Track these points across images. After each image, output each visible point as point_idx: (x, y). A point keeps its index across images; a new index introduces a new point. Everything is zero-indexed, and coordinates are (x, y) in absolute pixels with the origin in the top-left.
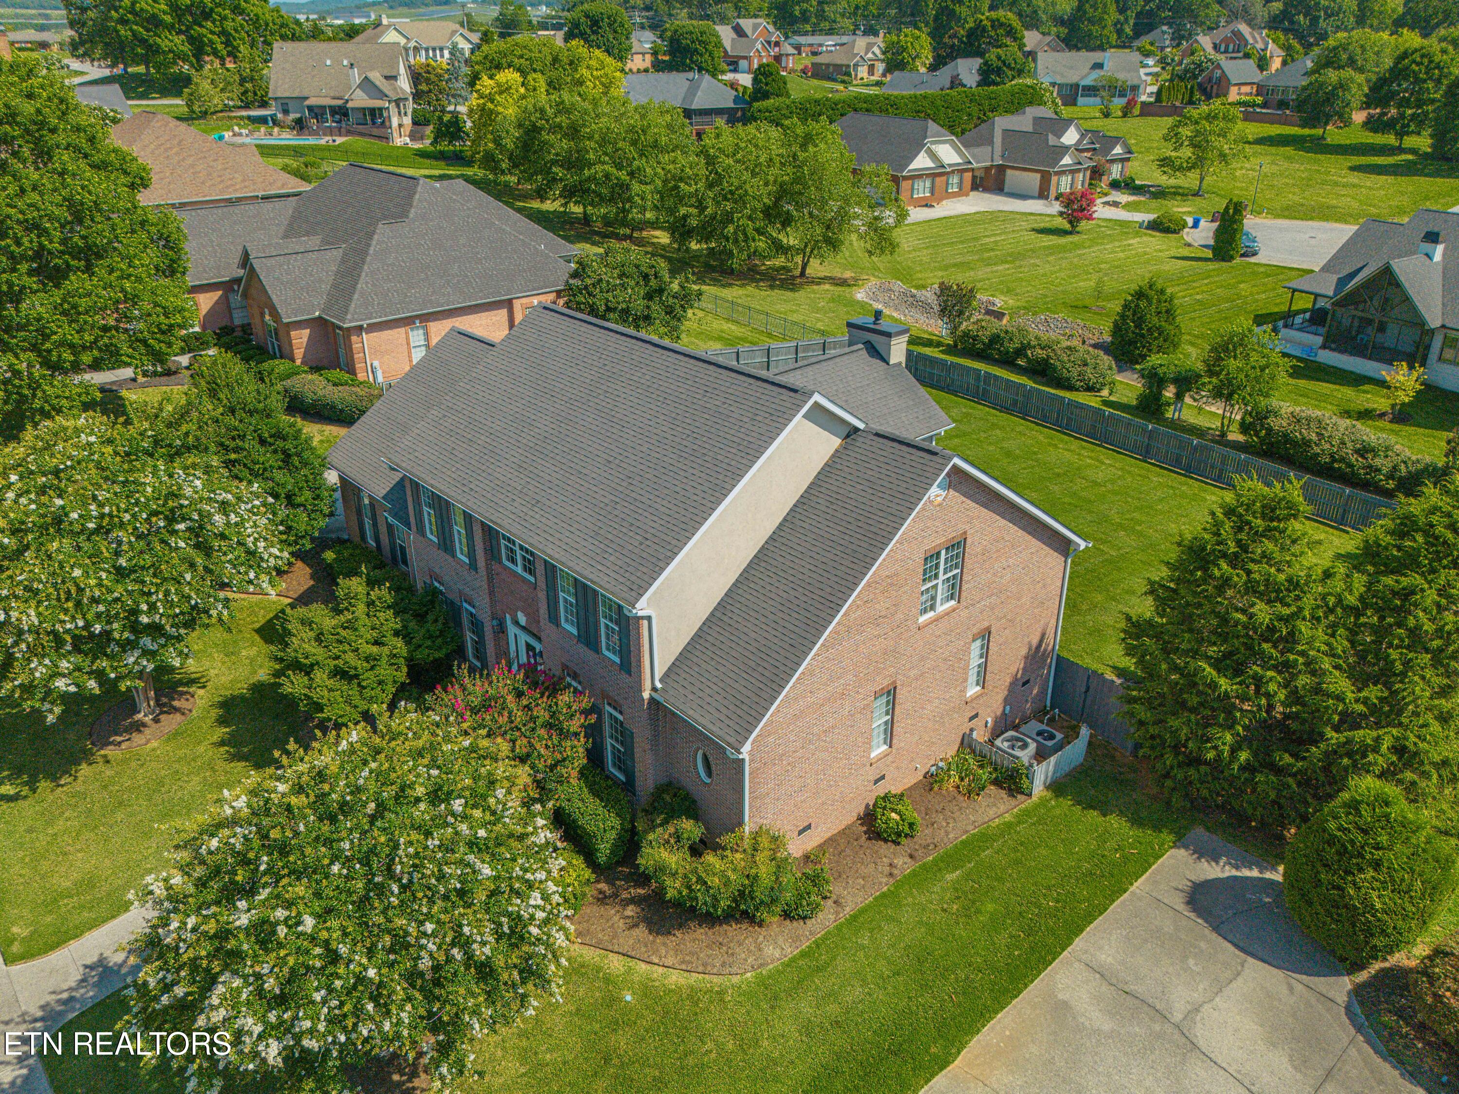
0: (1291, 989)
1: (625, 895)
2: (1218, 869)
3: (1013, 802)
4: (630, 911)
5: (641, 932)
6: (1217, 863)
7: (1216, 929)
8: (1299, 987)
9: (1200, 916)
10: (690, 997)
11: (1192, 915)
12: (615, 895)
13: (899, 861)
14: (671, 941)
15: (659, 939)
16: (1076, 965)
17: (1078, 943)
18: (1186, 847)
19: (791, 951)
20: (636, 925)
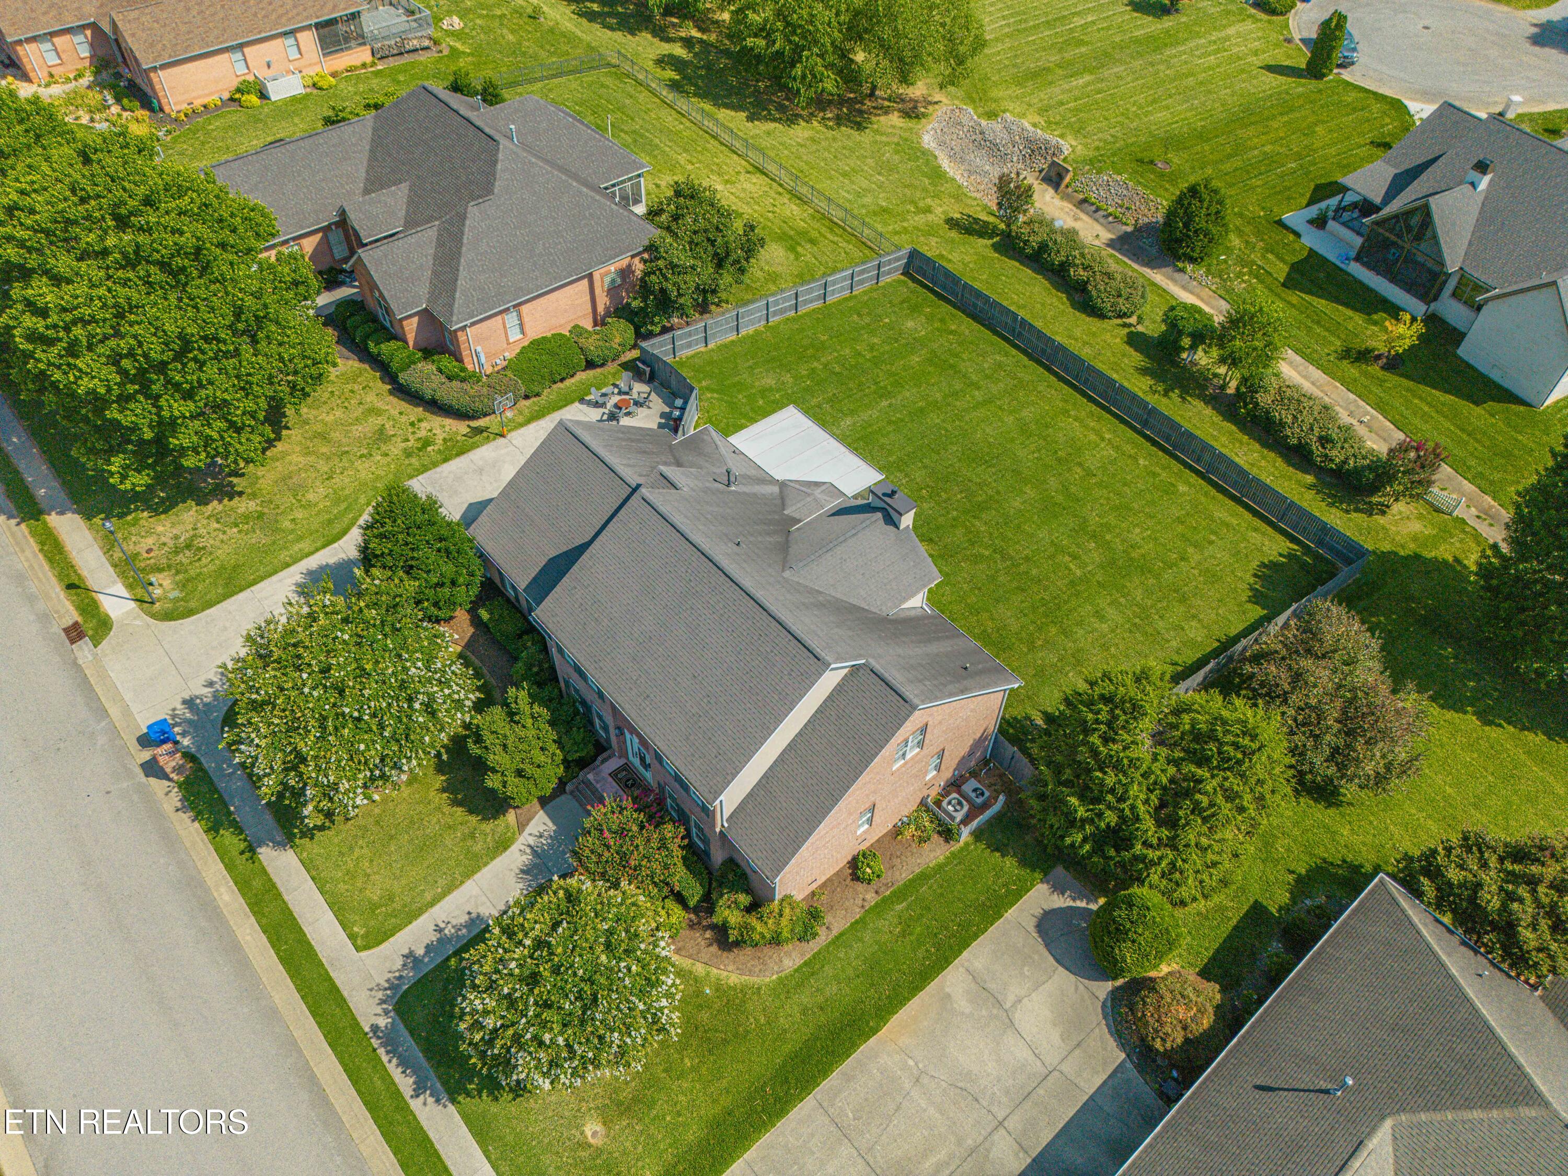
0: (1077, 989)
1: (705, 923)
2: (1062, 900)
3: (948, 846)
4: (708, 934)
5: (714, 949)
6: (1063, 895)
7: (1047, 946)
8: (1081, 987)
9: (1040, 936)
10: (742, 991)
11: (1036, 935)
12: (699, 923)
13: (868, 897)
14: (731, 956)
15: (725, 954)
16: (961, 969)
17: (965, 954)
18: (1048, 883)
19: (799, 962)
20: (710, 945)
